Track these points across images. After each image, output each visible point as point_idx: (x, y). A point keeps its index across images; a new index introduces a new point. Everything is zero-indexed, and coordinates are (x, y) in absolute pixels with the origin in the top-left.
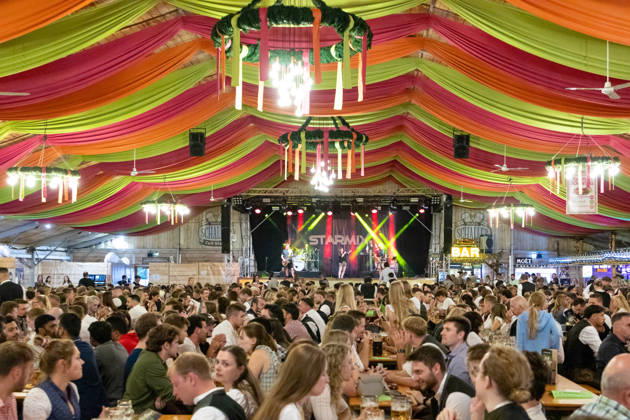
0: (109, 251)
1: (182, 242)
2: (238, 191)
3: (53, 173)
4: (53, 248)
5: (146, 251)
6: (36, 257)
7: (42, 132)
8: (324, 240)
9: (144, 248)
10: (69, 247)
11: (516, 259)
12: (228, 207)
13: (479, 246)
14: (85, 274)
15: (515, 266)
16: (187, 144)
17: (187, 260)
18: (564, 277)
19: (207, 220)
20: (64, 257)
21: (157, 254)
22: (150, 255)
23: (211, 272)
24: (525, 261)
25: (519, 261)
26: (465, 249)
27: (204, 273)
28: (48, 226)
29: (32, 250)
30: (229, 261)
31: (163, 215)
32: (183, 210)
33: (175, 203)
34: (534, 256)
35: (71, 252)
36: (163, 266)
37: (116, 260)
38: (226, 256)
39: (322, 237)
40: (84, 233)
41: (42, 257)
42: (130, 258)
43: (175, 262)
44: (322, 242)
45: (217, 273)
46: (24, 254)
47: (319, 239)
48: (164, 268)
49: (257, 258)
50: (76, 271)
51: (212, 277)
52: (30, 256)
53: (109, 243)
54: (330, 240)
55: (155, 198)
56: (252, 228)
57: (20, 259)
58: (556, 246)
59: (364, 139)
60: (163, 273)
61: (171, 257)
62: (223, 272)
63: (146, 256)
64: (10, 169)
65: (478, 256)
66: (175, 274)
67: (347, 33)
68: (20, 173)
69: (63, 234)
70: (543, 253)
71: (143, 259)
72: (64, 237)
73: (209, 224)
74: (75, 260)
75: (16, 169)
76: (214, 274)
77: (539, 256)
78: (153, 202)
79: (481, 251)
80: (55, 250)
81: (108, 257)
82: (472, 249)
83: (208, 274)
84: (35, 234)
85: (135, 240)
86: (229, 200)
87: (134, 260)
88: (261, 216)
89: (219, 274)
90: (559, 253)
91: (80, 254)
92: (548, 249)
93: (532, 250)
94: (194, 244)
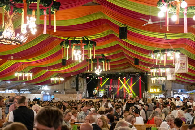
0: (42, 90)
1: (65, 87)
2: (80, 72)
3: (26, 73)
4: (25, 90)
5: (54, 90)
6: (20, 92)
7: (23, 62)
8: (110, 86)
9: (53, 89)
10: (30, 89)
11: (174, 92)
12: (78, 77)
13: (160, 88)
14: (35, 98)
15: (173, 94)
16: (61, 62)
17: (66, 93)
18: (190, 98)
19: (73, 80)
20: (29, 92)
21: (57, 91)
22: (55, 92)
23: (73, 97)
24: (177, 93)
25: (174, 93)
26: (155, 89)
27: (71, 97)
28: (24, 84)
29: (19, 91)
30: (78, 94)
31: (56, 81)
32: (62, 79)
33: (60, 77)
34: (180, 91)
35: (31, 91)
36: (58, 95)
37: (45, 93)
38: (77, 92)
39: (109, 86)
40: (35, 85)
41: (22, 92)
42: (49, 93)
43: (63, 94)
44: (109, 87)
45: (75, 97)
46: (17, 92)
47: (108, 86)
48: (59, 96)
49: (89, 93)
50: (32, 97)
51: (73, 98)
52: (19, 92)
53: (43, 88)
54: (112, 86)
55: (54, 76)
56: (87, 82)
57: (16, 93)
58: (187, 88)
59: (109, 60)
60: (58, 97)
61: (62, 92)
62: (77, 97)
63: (54, 92)
64: (16, 72)
65: (159, 91)
66: (62, 98)
67: (89, 44)
68: (18, 73)
69: (29, 85)
70: (183, 90)
71: (53, 93)
72: (28, 86)
73: (74, 82)
74: (32, 93)
75: (17, 72)
76: (74, 98)
77: (182, 91)
78: (53, 77)
79: (160, 90)
80: (26, 90)
81: (42, 92)
82: (157, 89)
83: (72, 98)
84: (20, 86)
85: (50, 87)
86: (78, 75)
87: (50, 93)
88: (90, 79)
89: (76, 98)
90: (188, 90)
91: (34, 92)
92: (184, 89)
93: (179, 89)
94: (69, 88)
